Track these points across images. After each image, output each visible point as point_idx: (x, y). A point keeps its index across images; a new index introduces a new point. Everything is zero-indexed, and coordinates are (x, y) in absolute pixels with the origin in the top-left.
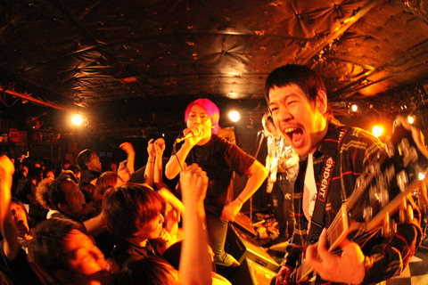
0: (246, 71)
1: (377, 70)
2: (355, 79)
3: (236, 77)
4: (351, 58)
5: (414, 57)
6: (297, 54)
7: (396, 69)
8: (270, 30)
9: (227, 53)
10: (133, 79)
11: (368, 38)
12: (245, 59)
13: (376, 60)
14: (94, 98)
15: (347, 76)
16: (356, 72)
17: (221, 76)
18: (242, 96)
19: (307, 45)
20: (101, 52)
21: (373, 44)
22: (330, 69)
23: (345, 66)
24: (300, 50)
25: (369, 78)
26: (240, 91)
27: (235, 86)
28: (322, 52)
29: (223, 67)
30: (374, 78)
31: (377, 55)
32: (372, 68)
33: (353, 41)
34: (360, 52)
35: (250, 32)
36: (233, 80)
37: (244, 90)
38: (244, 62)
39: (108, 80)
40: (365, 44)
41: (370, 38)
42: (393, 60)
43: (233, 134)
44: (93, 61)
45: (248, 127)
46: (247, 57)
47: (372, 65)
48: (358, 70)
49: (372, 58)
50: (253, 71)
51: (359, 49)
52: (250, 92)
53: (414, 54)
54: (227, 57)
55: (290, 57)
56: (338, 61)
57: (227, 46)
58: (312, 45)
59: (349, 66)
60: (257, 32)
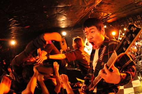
0: (66, 19)
1: (112, 14)
2: (105, 17)
3: (63, 21)
4: (103, 11)
5: (126, 9)
6: (83, 11)
7: (119, 13)
8: (73, 4)
9: (59, 14)
10: (28, 26)
11: (109, 4)
12: (65, 15)
13: (112, 11)
14: (17, 35)
15: (102, 17)
16: (105, 15)
17: (58, 21)
18: (66, 26)
19: (87, 8)
20: (16, 20)
21: (111, 6)
22: (96, 15)
23: (101, 13)
24: (84, 10)
25: (110, 17)
26: (65, 25)
27: (63, 24)
28: (93, 9)
29: (58, 18)
30: (111, 17)
31: (112, 9)
32: (111, 14)
33: (103, 5)
34: (106, 9)
35: (66, 6)
36: (62, 22)
37: (67, 25)
38: (65, 16)
39: (20, 28)
40: (108, 6)
41: (110, 4)
42: (118, 10)
43: (64, 39)
44: (14, 23)
45: (70, 36)
46: (66, 14)
47: (111, 13)
48: (105, 14)
49: (110, 10)
50: (69, 18)
51: (106, 8)
52: (69, 25)
53: (126, 8)
54: (59, 15)
55: (81, 13)
56: (98, 12)
57: (58, 11)
58: (89, 8)
59: (103, 13)
60: (68, 5)
